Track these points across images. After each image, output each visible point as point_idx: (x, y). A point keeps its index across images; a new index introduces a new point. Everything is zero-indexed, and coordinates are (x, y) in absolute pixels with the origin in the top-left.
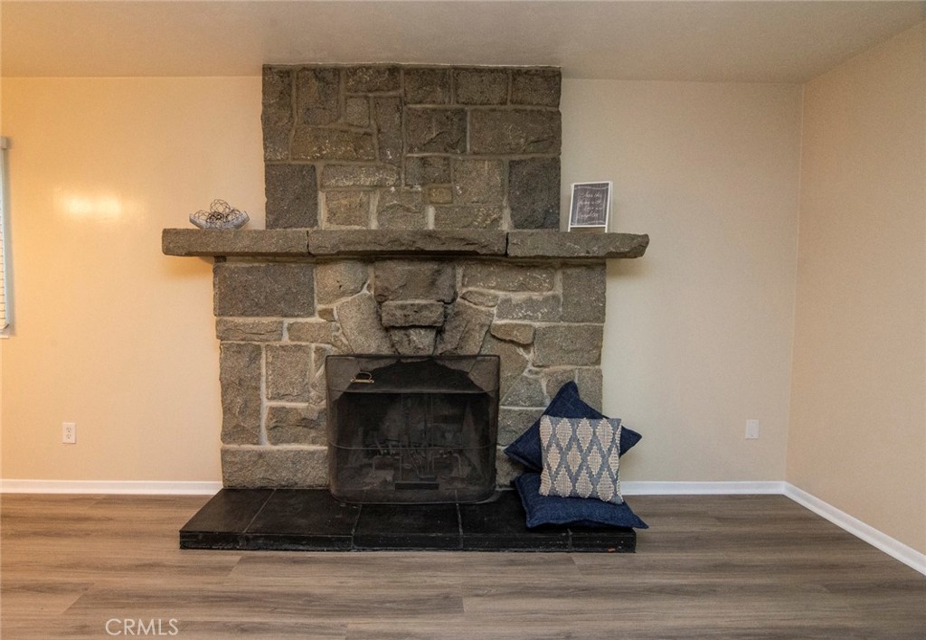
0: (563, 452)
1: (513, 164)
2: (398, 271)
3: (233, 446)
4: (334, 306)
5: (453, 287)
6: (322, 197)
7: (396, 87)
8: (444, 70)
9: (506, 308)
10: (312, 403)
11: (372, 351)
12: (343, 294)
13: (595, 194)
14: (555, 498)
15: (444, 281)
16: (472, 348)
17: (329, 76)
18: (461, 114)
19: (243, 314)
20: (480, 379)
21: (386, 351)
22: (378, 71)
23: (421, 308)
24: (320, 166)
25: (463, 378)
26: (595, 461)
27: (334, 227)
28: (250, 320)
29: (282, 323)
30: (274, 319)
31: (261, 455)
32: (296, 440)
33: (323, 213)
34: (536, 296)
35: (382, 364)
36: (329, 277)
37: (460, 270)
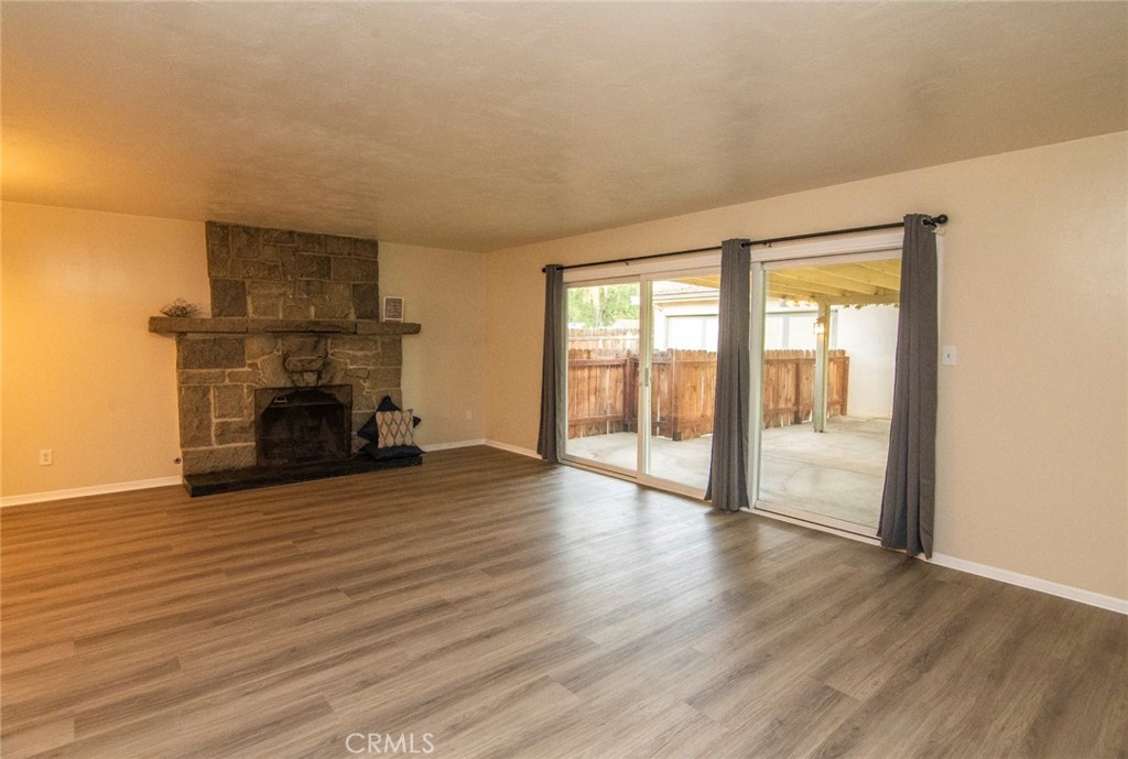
0: (389, 426)
1: (354, 286)
2: (294, 341)
3: (191, 449)
4: (258, 361)
5: (326, 349)
6: (249, 300)
7: (293, 242)
8: (319, 236)
9: (354, 360)
10: (248, 416)
11: (282, 385)
12: (263, 355)
13: (396, 304)
14: (386, 448)
15: (321, 346)
16: (337, 381)
17: (253, 232)
18: (328, 259)
19: (200, 367)
20: (341, 398)
21: (289, 385)
22: (283, 232)
23: (311, 361)
24: (248, 282)
25: (330, 397)
27: (256, 317)
28: (204, 371)
29: (224, 372)
30: (217, 370)
31: (211, 452)
32: (234, 441)
33: (250, 309)
34: (368, 353)
35: (287, 392)
36: (254, 345)
37: (329, 341)
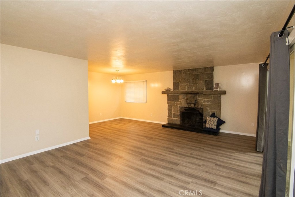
1: (206, 81)
2: (189, 96)
3: (169, 118)
4: (181, 101)
5: (197, 98)
6: (180, 86)
7: (189, 71)
8: (196, 69)
9: (205, 101)
10: (178, 113)
11: (186, 107)
12: (182, 99)
13: (218, 85)
15: (196, 97)
16: (199, 107)
17: (181, 71)
18: (198, 75)
19: (170, 101)
20: (200, 111)
21: (188, 107)
22: (187, 70)
23: (192, 101)
24: (180, 82)
25: (198, 111)
26: (212, 123)
27: (181, 90)
28: (171, 102)
29: (175, 103)
30: (174, 102)
31: (172, 119)
32: (176, 118)
33: (180, 88)
34: (209, 100)
35: (187, 108)
36: (181, 97)
37: (198, 96)
